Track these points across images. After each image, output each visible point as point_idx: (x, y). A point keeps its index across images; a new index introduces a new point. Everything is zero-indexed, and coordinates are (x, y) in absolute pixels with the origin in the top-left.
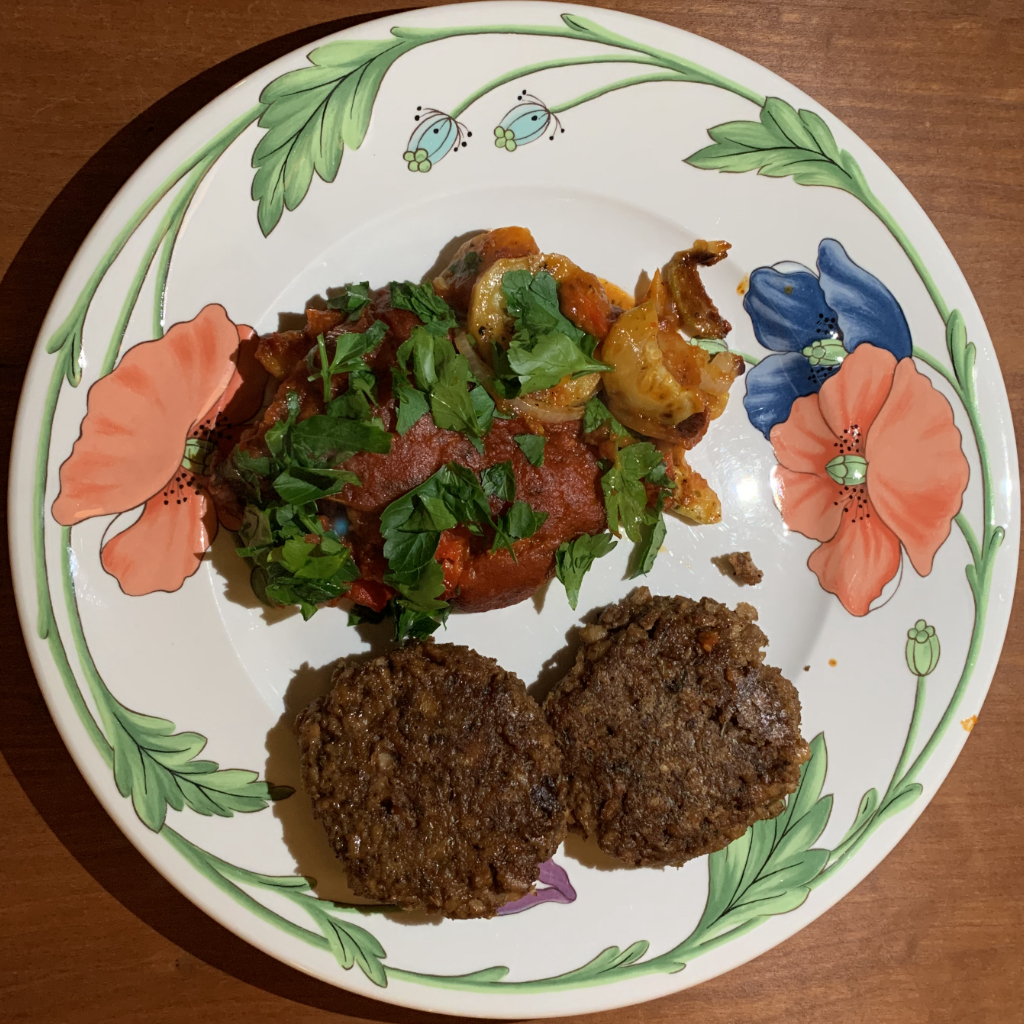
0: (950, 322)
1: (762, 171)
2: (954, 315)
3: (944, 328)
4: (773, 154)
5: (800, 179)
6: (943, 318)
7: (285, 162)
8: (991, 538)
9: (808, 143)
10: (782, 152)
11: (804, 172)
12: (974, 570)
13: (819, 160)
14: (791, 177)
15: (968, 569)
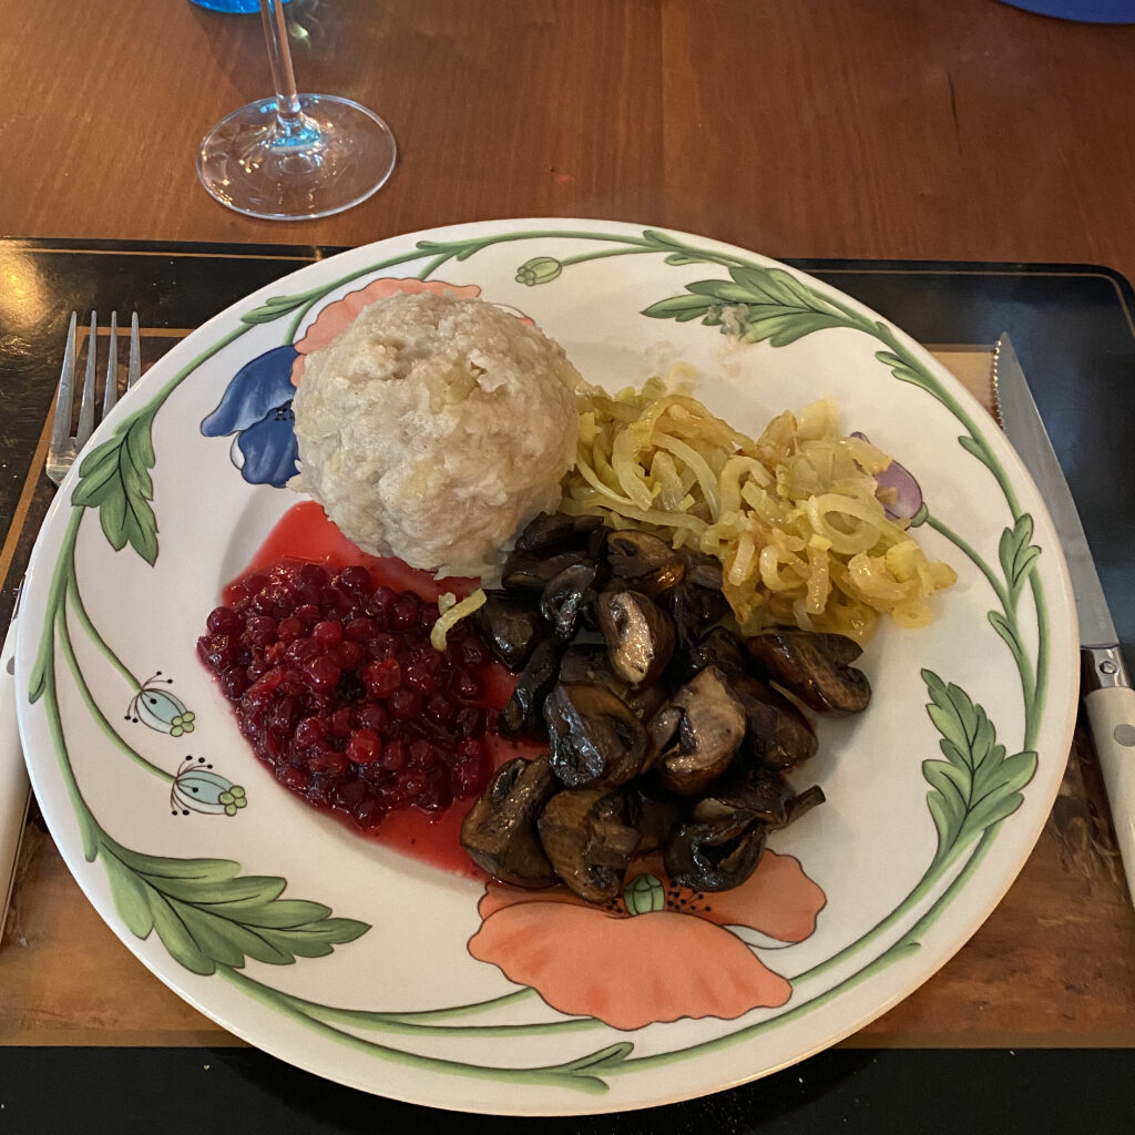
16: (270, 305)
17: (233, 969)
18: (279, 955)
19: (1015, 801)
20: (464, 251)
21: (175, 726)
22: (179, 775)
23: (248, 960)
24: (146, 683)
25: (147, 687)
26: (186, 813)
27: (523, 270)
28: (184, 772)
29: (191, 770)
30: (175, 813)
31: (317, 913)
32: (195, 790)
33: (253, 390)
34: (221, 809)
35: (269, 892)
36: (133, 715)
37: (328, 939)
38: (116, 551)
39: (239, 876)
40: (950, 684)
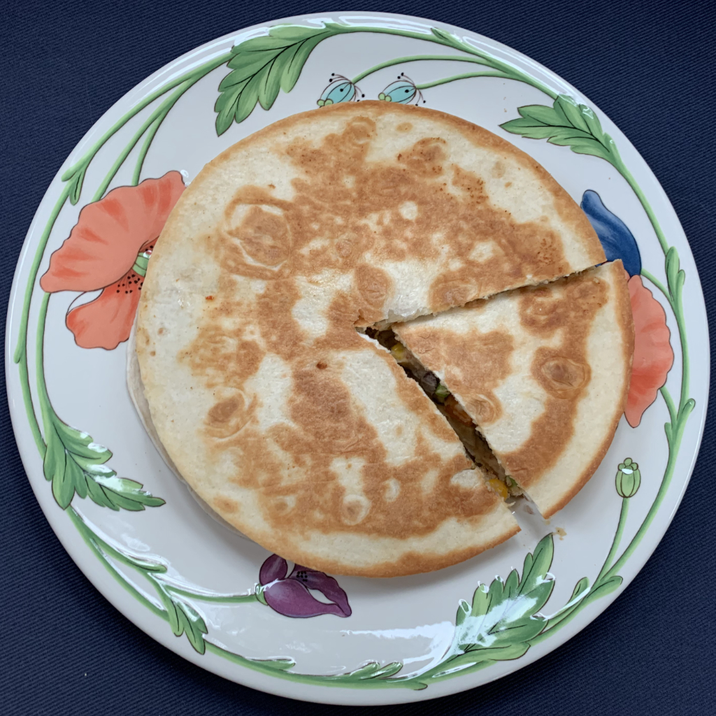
0: (669, 254)
1: (551, 140)
2: (672, 250)
3: (664, 258)
4: (559, 130)
5: (575, 149)
6: (664, 252)
7: (241, 92)
8: (685, 406)
9: (583, 127)
10: (564, 129)
11: (577, 144)
12: (671, 427)
13: (589, 138)
14: (569, 147)
15: (666, 426)
16: (679, 272)
17: (228, 61)
18: (225, 86)
19: (49, 475)
20: (672, 432)
21: (385, 97)
22: (355, 87)
23: (229, 70)
24: (420, 93)
25: (418, 92)
26: (331, 80)
27: (635, 467)
28: (355, 90)
29: (355, 93)
30: (333, 75)
31: (240, 116)
32: (342, 90)
33: (612, 236)
34: (324, 98)
35: (264, 99)
36: (402, 78)
37: (222, 113)
38: (518, 108)
39: (281, 90)
40: (145, 509)
